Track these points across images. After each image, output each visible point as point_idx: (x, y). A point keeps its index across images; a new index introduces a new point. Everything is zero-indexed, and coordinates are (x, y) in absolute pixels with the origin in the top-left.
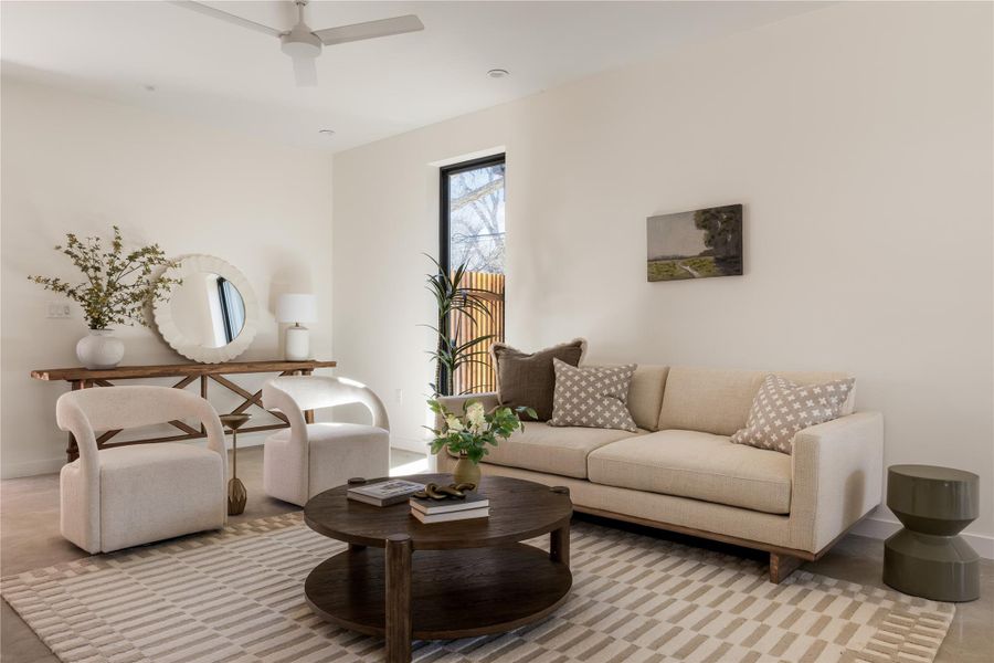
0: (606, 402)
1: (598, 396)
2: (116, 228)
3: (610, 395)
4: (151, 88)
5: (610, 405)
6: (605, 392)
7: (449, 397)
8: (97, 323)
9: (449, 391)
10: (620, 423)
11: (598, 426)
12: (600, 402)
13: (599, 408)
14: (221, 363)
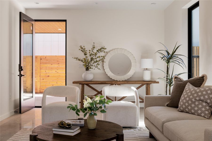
0: (197, 103)
1: (193, 100)
2: (94, 43)
3: (200, 100)
4: (97, 3)
5: (198, 105)
6: (198, 99)
7: (149, 96)
8: (87, 69)
9: (149, 94)
10: (201, 113)
11: (193, 114)
12: (194, 103)
13: (193, 105)
14: (123, 81)
